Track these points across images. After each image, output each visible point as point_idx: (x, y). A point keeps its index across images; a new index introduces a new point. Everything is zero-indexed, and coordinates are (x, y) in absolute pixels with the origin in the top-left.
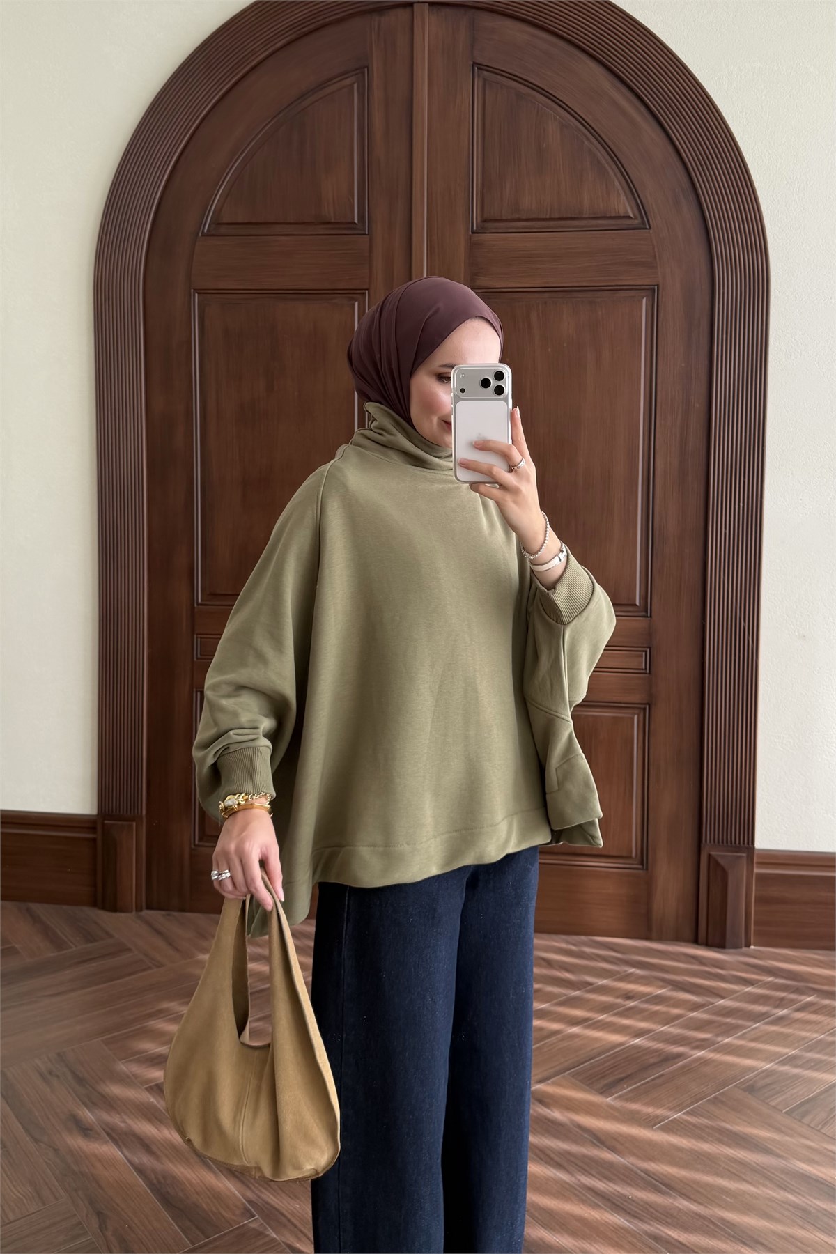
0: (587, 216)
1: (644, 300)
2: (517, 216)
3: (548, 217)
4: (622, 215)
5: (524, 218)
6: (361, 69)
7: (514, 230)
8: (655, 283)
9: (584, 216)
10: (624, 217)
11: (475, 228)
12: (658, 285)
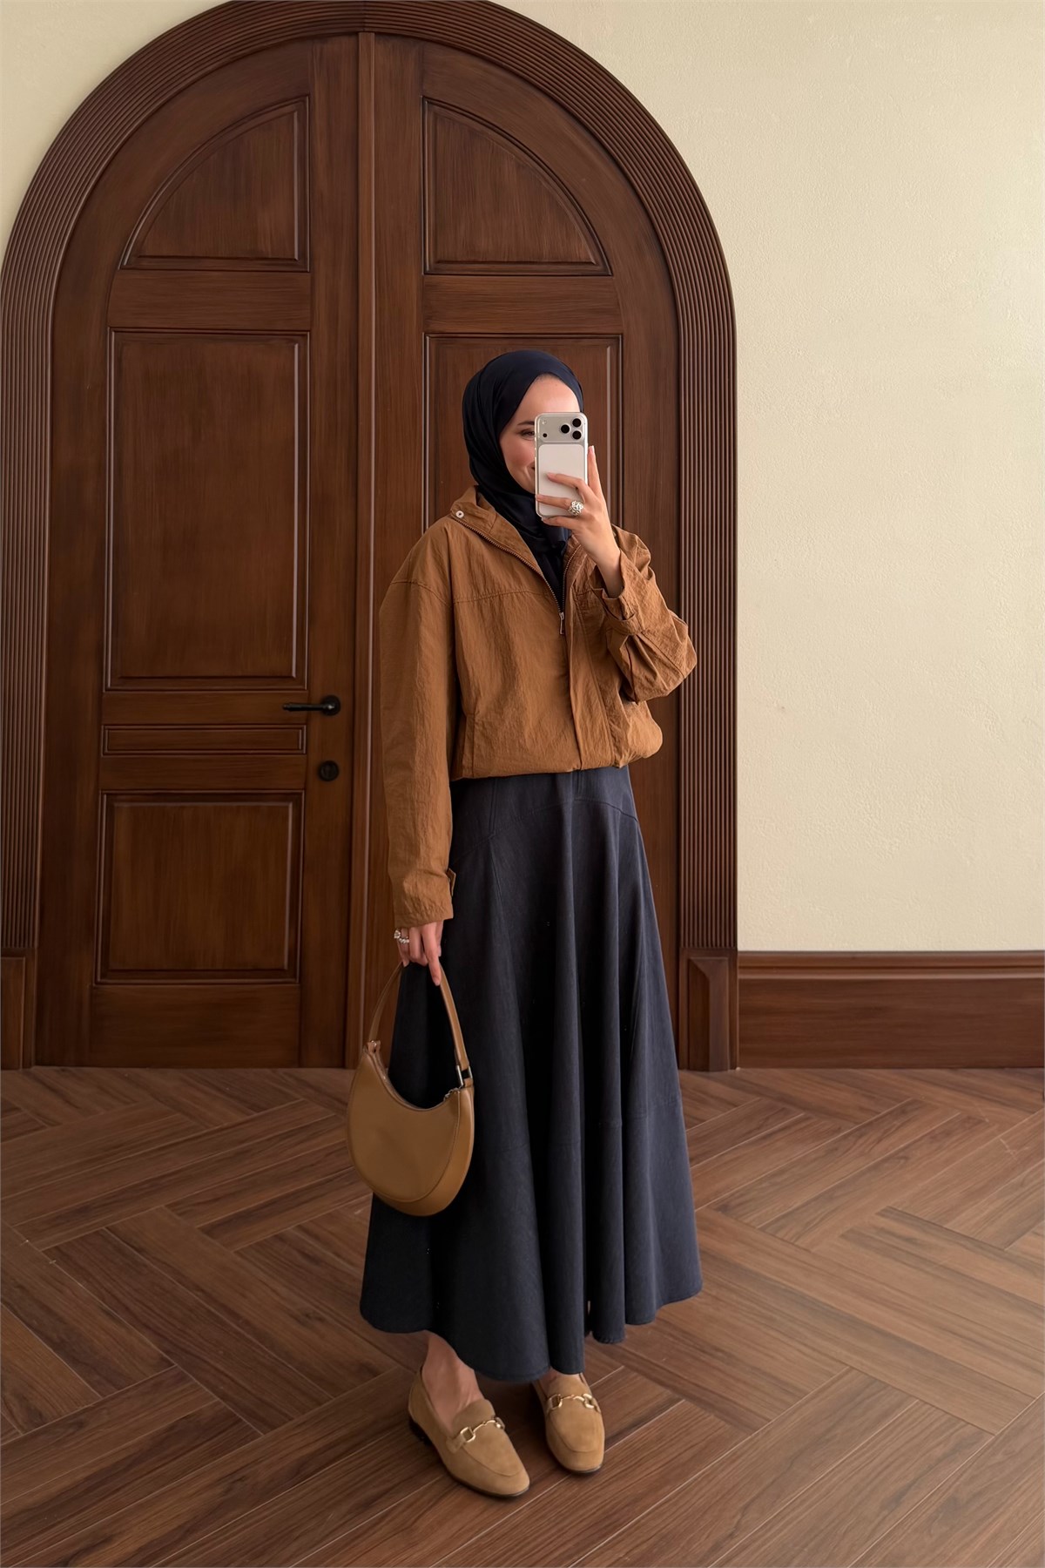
0: (547, 261)
1: (609, 349)
2: (473, 258)
3: (506, 260)
4: (584, 261)
5: (481, 260)
6: (302, 97)
7: (469, 273)
8: (620, 332)
9: (543, 261)
10: (585, 263)
11: (428, 269)
12: (622, 334)
